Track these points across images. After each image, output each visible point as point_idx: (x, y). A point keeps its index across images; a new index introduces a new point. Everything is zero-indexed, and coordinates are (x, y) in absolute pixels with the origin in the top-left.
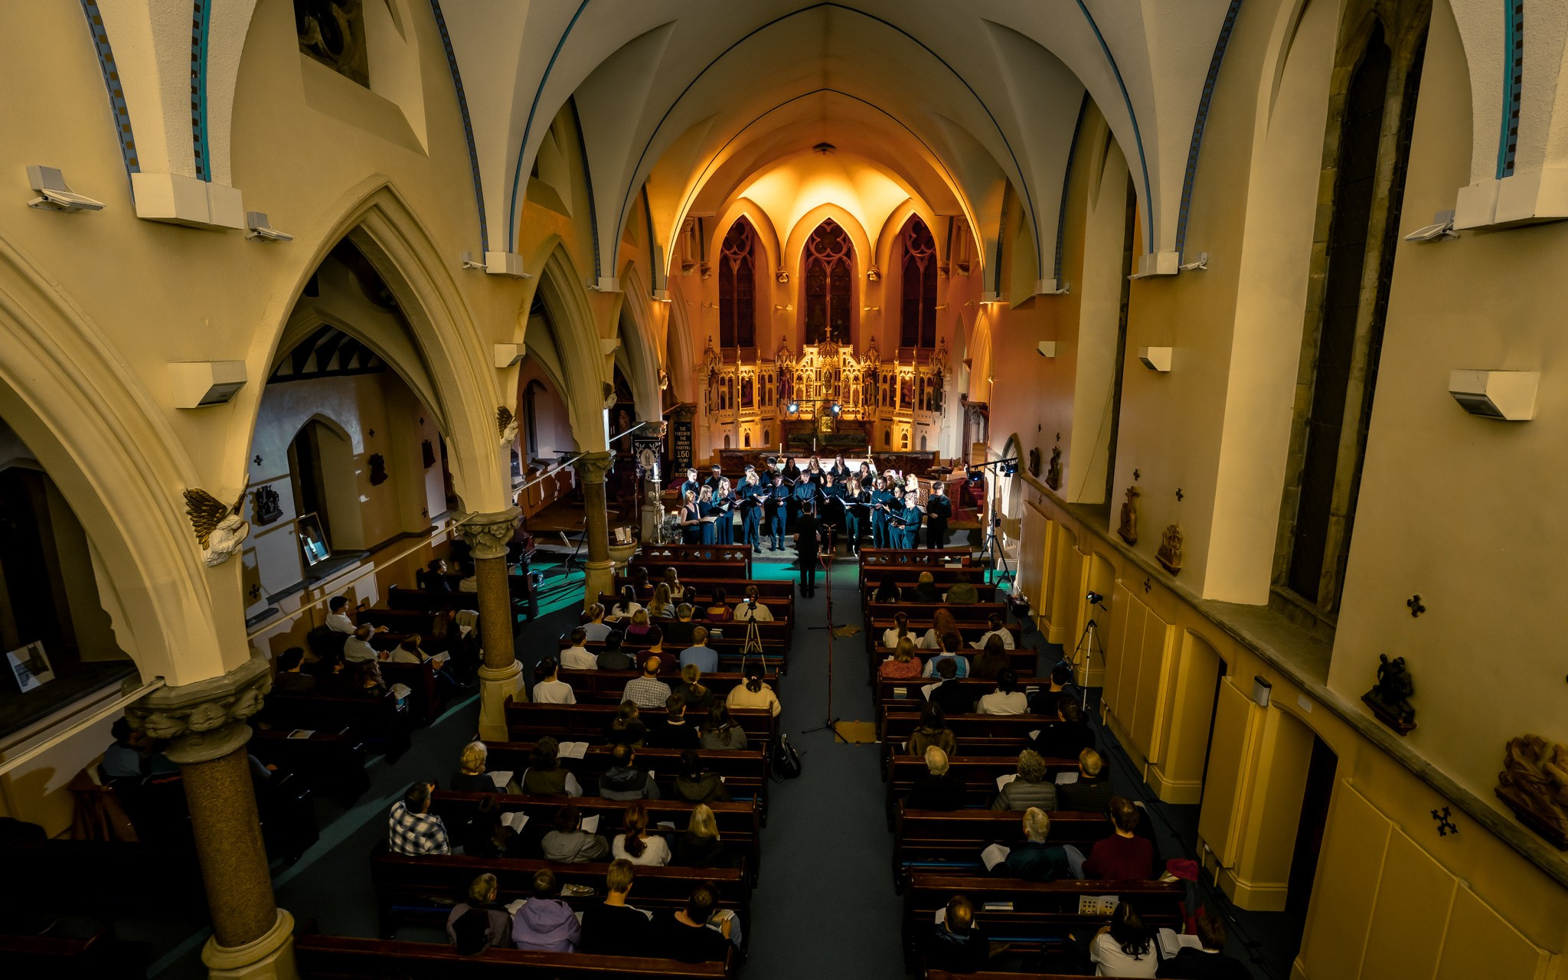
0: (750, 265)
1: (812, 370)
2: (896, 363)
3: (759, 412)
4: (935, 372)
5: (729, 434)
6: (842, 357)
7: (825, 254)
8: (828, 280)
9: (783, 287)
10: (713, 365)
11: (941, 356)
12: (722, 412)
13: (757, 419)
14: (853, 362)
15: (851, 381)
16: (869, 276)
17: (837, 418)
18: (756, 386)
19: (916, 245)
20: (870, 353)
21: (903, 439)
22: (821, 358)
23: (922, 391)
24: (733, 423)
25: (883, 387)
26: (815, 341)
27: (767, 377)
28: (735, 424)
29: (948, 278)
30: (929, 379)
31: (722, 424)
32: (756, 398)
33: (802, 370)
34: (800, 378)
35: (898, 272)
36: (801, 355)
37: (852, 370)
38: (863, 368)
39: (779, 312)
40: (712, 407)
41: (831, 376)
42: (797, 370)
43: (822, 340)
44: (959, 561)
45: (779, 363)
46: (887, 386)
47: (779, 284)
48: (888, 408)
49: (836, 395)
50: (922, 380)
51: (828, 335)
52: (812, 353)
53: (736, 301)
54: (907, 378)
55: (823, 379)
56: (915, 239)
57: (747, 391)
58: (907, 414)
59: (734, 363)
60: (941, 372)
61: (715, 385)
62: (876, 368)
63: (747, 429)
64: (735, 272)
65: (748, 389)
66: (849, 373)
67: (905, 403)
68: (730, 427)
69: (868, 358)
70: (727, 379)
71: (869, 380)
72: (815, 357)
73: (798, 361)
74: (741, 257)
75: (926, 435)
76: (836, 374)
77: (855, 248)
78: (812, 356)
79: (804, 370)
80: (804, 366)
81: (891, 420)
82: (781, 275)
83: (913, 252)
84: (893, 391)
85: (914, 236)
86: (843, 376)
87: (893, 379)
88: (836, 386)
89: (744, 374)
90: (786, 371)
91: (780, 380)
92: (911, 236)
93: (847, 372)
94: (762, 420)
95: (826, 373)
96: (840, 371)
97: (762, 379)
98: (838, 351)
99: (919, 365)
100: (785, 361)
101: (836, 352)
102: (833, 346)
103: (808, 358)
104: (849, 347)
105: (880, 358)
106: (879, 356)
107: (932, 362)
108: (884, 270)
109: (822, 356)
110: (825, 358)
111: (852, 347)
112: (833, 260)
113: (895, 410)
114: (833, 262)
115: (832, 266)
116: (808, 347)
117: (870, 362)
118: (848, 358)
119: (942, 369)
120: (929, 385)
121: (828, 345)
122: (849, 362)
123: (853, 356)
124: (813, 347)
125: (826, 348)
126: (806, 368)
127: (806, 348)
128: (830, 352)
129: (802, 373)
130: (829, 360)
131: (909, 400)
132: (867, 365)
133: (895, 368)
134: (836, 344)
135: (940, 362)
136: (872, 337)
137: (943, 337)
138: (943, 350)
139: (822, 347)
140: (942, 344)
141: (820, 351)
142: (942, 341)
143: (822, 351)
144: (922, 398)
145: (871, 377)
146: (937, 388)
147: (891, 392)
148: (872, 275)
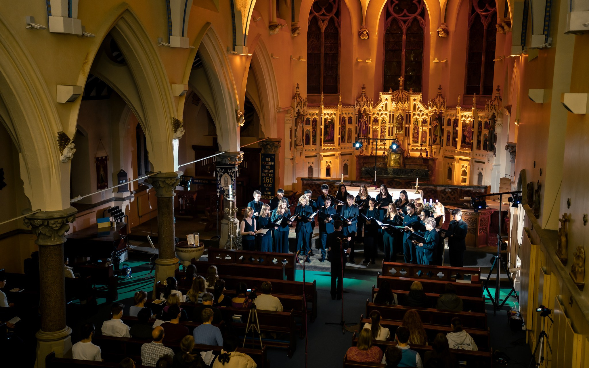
0: (336, 25)
1: (386, 114)
3: (339, 148)
4: (490, 117)
5: (312, 165)
6: (412, 103)
7: (402, 15)
8: (404, 37)
9: (364, 43)
10: (299, 108)
11: (495, 103)
12: (306, 147)
13: (337, 153)
14: (422, 108)
15: (420, 124)
16: (438, 33)
17: (404, 155)
18: (337, 126)
20: (437, 100)
21: (462, 175)
22: (394, 104)
23: (480, 133)
24: (316, 156)
25: (447, 129)
26: (389, 89)
27: (347, 119)
28: (318, 157)
30: (486, 123)
31: (306, 157)
32: (337, 136)
33: (378, 114)
34: (376, 121)
35: (465, 29)
36: (377, 101)
37: (421, 114)
38: (430, 112)
39: (360, 65)
40: (297, 143)
41: (403, 119)
42: (374, 114)
43: (395, 88)
44: (468, 278)
45: (358, 107)
46: (450, 129)
47: (360, 41)
48: (451, 148)
49: (406, 136)
50: (480, 124)
51: (401, 84)
52: (387, 99)
53: (323, 55)
54: (468, 122)
55: (395, 121)
57: (329, 130)
58: (467, 153)
59: (318, 107)
60: (494, 117)
61: (300, 125)
62: (441, 113)
63: (329, 162)
64: (323, 31)
65: (331, 128)
66: (418, 117)
67: (465, 143)
68: (313, 159)
69: (434, 104)
70: (312, 119)
71: (435, 123)
72: (389, 102)
73: (374, 106)
74: (328, 18)
75: (482, 172)
76: (407, 117)
77: (428, 9)
78: (386, 102)
79: (380, 114)
80: (380, 110)
81: (453, 158)
82: (362, 33)
83: (479, 11)
84: (455, 133)
86: (412, 119)
87: (456, 122)
88: (406, 128)
89: (327, 116)
90: (364, 114)
91: (358, 121)
93: (416, 116)
94: (342, 155)
95: (398, 117)
96: (410, 115)
97: (342, 121)
98: (409, 98)
99: (477, 111)
100: (363, 106)
101: (407, 99)
102: (405, 93)
103: (383, 103)
104: (419, 94)
105: (445, 104)
106: (444, 102)
107: (488, 108)
108: (452, 28)
109: (395, 102)
110: (397, 103)
111: (422, 95)
112: (409, 19)
113: (456, 150)
114: (409, 21)
115: (408, 24)
116: (383, 94)
117: (437, 107)
118: (418, 104)
119: (496, 114)
120: (485, 128)
121: (401, 93)
122: (419, 108)
123: (422, 103)
124: (387, 94)
125: (398, 95)
126: (381, 112)
127: (382, 95)
128: (402, 98)
129: (377, 116)
130: (402, 106)
131: (469, 141)
132: (434, 110)
133: (457, 112)
134: (408, 91)
135: (494, 108)
136: (439, 86)
137: (499, 86)
138: (499, 97)
139: (394, 95)
140: (497, 92)
141: (393, 98)
142: (498, 90)
143: (395, 98)
144: (479, 139)
145: (437, 121)
146: (492, 131)
147: (453, 133)
148: (441, 32)
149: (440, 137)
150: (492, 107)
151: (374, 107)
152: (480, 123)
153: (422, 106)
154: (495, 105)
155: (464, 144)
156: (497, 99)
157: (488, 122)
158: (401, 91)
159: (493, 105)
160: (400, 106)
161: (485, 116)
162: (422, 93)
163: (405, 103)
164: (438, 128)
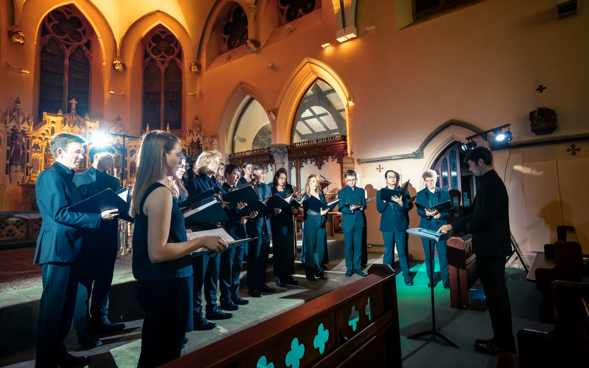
4: (195, 141)
7: (64, 37)
8: (67, 62)
9: (18, 48)
16: (114, 65)
19: (156, 51)
22: (66, 128)
26: (58, 110)
29: (199, 74)
33: (40, 138)
34: (36, 146)
36: (39, 121)
42: (34, 138)
43: (66, 111)
45: (14, 124)
51: (74, 107)
52: (54, 122)
56: (155, 47)
60: (199, 142)
72: (58, 125)
77: (100, 40)
78: (53, 125)
79: (44, 138)
80: (44, 134)
83: (154, 56)
85: (154, 45)
90: (20, 135)
92: (150, 45)
98: (85, 123)
100: (22, 123)
102: (80, 118)
103: (49, 126)
104: (95, 122)
107: (193, 133)
108: (129, 63)
109: (69, 126)
110: (73, 127)
111: (98, 123)
112: (72, 45)
114: (73, 46)
115: (72, 50)
116: (48, 115)
118: (94, 132)
119: (201, 139)
121: (74, 116)
124: (55, 116)
126: (46, 137)
127: (46, 116)
128: (78, 122)
129: (40, 141)
130: (78, 130)
134: (83, 117)
135: (199, 133)
136: (118, 117)
137: (197, 116)
138: (198, 125)
139: (67, 117)
140: (196, 121)
141: (65, 121)
142: (196, 119)
143: (68, 121)
145: (119, 151)
148: (119, 64)
151: (35, 128)
156: (197, 127)
157: (185, 150)
158: (74, 115)
159: (198, 131)
160: (76, 131)
161: (182, 144)
162: (99, 121)
163: (82, 128)
164: (120, 158)
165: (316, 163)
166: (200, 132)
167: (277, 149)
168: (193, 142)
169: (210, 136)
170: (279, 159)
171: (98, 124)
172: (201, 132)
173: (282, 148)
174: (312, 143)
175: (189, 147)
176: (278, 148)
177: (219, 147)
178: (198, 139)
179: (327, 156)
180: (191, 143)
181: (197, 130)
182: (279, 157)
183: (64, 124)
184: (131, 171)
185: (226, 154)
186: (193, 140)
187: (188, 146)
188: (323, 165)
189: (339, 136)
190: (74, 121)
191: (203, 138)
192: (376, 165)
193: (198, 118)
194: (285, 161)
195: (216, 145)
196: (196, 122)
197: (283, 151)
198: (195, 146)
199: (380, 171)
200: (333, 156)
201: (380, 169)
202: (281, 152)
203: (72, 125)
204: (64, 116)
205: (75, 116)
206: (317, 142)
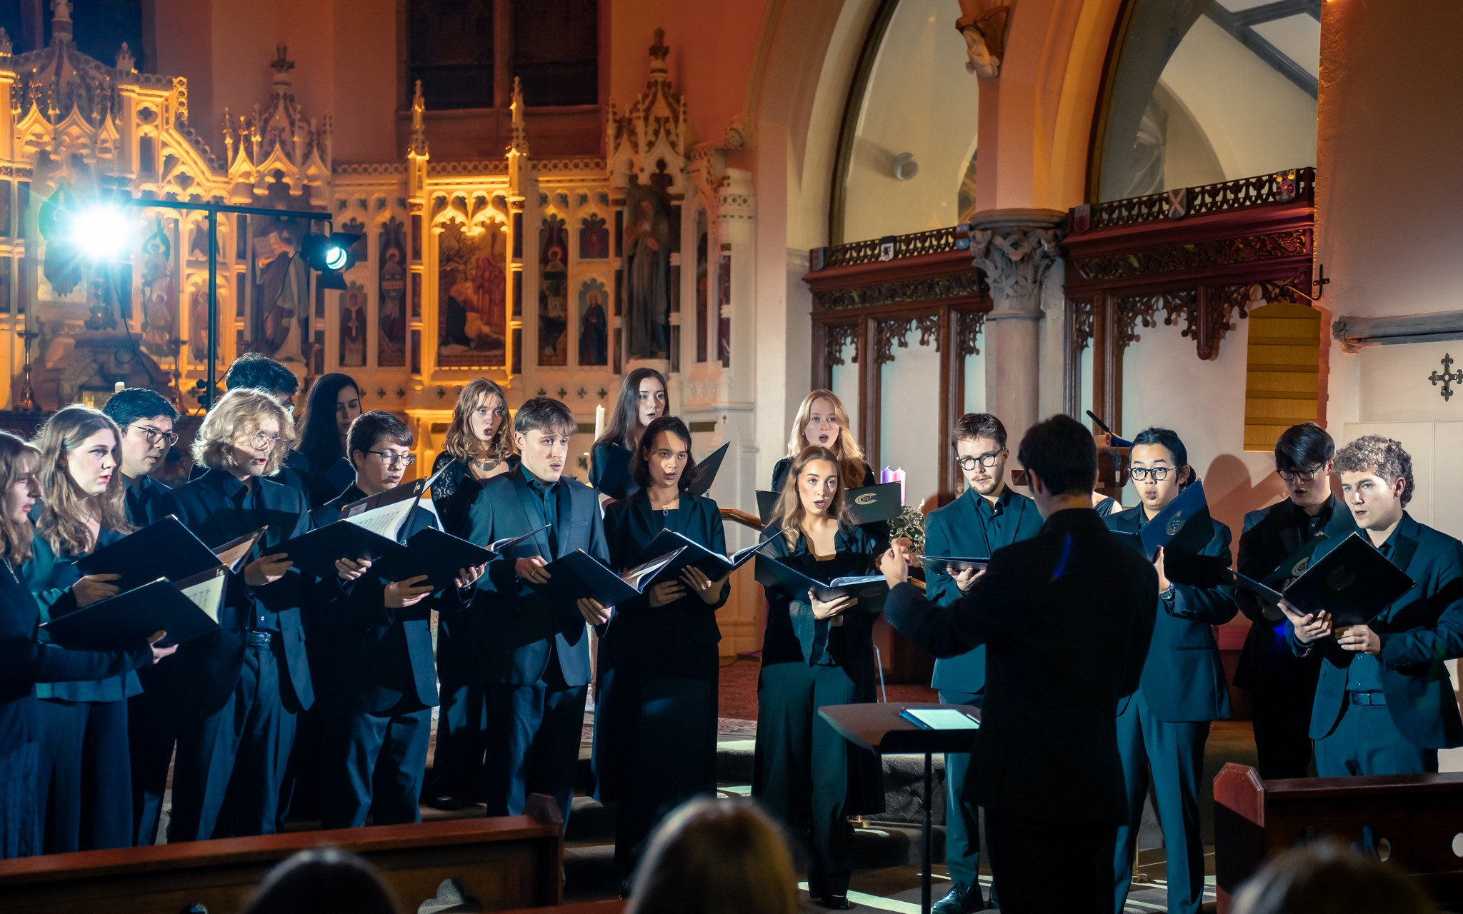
2: (419, 159)
4: (644, 179)
6: (137, 131)
14: (191, 161)
15: (183, 252)
20: (279, 118)
23: (554, 281)
25: (348, 272)
30: (592, 231)
37: (185, 199)
38: (240, 189)
46: (367, 271)
48: (372, 375)
50: (553, 235)
51: (62, 12)
54: (474, 231)
60: (669, 180)
62: (310, 189)
66: (170, 213)
98: (119, 96)
99: (534, 167)
101: (112, 98)
102: (93, 73)
104: (169, 85)
105: (329, 143)
106: (320, 133)
107: (633, 133)
109: (44, 112)
110: (60, 118)
111: (183, 89)
113: (417, 378)
117: (289, 156)
118: (164, 137)
119: (675, 165)
120: (585, 252)
121: (66, 64)
122: (171, 161)
123: (189, 134)
125: (58, 73)
128: (83, 91)
130: (86, 134)
131: (486, 329)
132: (269, 174)
133: (414, 183)
134: (109, 61)
135: (662, 132)
136: (278, 50)
137: (660, 34)
138: (666, 85)
139: (35, 70)
140: (657, 64)
141: (26, 88)
142: (659, 50)
143: (37, 89)
144: (553, 313)
145: (285, 234)
146: (655, 253)
147: (382, 298)
149: (305, 324)
150: (656, 133)
152: (551, 230)
153: (193, 154)
154: (667, 120)
155: (456, 349)
156: (660, 95)
157: (603, 221)
158: (65, 55)
159: (657, 120)
160: (78, 138)
161: (586, 191)
162: (185, 80)
163: (102, 121)
164: (292, 269)
165: (1191, 320)
166: (671, 126)
167: (999, 241)
168: (633, 179)
169: (716, 150)
170: (1010, 292)
171: (181, 93)
172: (676, 127)
173: (1025, 234)
174: (1165, 207)
175: (619, 208)
176: (1005, 237)
177: (756, 210)
178: (661, 164)
179: (1242, 285)
180: (628, 186)
181: (652, 118)
182: (1012, 281)
183: (22, 108)
184: (345, 332)
185: (791, 253)
186: (636, 170)
187: (617, 202)
188: (1228, 333)
189: (1291, 177)
190: (63, 87)
191: (688, 157)
192: (1429, 355)
193: (665, 44)
194: (1045, 304)
195: (739, 201)
196: (654, 71)
197: (1034, 249)
198: (644, 204)
199: (1447, 393)
200: (1270, 287)
201: (1447, 378)
202: (1015, 257)
203: (58, 112)
204: (22, 61)
205: (71, 58)
206: (1189, 204)
